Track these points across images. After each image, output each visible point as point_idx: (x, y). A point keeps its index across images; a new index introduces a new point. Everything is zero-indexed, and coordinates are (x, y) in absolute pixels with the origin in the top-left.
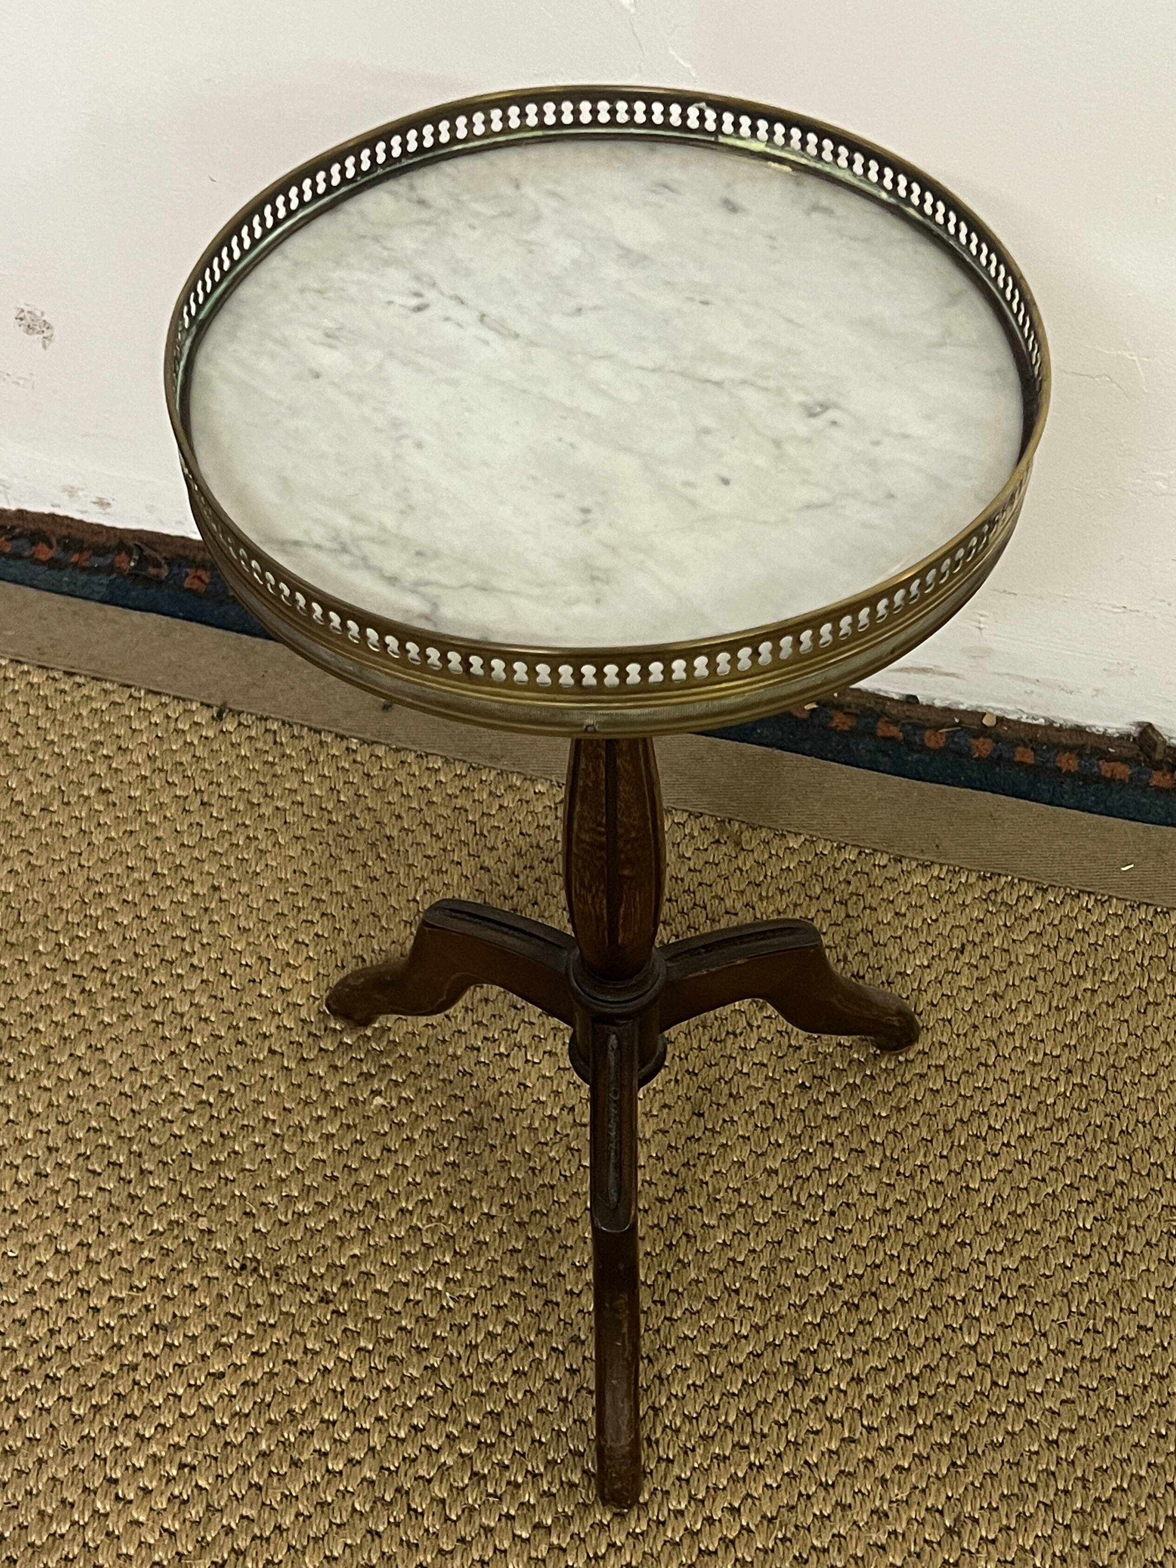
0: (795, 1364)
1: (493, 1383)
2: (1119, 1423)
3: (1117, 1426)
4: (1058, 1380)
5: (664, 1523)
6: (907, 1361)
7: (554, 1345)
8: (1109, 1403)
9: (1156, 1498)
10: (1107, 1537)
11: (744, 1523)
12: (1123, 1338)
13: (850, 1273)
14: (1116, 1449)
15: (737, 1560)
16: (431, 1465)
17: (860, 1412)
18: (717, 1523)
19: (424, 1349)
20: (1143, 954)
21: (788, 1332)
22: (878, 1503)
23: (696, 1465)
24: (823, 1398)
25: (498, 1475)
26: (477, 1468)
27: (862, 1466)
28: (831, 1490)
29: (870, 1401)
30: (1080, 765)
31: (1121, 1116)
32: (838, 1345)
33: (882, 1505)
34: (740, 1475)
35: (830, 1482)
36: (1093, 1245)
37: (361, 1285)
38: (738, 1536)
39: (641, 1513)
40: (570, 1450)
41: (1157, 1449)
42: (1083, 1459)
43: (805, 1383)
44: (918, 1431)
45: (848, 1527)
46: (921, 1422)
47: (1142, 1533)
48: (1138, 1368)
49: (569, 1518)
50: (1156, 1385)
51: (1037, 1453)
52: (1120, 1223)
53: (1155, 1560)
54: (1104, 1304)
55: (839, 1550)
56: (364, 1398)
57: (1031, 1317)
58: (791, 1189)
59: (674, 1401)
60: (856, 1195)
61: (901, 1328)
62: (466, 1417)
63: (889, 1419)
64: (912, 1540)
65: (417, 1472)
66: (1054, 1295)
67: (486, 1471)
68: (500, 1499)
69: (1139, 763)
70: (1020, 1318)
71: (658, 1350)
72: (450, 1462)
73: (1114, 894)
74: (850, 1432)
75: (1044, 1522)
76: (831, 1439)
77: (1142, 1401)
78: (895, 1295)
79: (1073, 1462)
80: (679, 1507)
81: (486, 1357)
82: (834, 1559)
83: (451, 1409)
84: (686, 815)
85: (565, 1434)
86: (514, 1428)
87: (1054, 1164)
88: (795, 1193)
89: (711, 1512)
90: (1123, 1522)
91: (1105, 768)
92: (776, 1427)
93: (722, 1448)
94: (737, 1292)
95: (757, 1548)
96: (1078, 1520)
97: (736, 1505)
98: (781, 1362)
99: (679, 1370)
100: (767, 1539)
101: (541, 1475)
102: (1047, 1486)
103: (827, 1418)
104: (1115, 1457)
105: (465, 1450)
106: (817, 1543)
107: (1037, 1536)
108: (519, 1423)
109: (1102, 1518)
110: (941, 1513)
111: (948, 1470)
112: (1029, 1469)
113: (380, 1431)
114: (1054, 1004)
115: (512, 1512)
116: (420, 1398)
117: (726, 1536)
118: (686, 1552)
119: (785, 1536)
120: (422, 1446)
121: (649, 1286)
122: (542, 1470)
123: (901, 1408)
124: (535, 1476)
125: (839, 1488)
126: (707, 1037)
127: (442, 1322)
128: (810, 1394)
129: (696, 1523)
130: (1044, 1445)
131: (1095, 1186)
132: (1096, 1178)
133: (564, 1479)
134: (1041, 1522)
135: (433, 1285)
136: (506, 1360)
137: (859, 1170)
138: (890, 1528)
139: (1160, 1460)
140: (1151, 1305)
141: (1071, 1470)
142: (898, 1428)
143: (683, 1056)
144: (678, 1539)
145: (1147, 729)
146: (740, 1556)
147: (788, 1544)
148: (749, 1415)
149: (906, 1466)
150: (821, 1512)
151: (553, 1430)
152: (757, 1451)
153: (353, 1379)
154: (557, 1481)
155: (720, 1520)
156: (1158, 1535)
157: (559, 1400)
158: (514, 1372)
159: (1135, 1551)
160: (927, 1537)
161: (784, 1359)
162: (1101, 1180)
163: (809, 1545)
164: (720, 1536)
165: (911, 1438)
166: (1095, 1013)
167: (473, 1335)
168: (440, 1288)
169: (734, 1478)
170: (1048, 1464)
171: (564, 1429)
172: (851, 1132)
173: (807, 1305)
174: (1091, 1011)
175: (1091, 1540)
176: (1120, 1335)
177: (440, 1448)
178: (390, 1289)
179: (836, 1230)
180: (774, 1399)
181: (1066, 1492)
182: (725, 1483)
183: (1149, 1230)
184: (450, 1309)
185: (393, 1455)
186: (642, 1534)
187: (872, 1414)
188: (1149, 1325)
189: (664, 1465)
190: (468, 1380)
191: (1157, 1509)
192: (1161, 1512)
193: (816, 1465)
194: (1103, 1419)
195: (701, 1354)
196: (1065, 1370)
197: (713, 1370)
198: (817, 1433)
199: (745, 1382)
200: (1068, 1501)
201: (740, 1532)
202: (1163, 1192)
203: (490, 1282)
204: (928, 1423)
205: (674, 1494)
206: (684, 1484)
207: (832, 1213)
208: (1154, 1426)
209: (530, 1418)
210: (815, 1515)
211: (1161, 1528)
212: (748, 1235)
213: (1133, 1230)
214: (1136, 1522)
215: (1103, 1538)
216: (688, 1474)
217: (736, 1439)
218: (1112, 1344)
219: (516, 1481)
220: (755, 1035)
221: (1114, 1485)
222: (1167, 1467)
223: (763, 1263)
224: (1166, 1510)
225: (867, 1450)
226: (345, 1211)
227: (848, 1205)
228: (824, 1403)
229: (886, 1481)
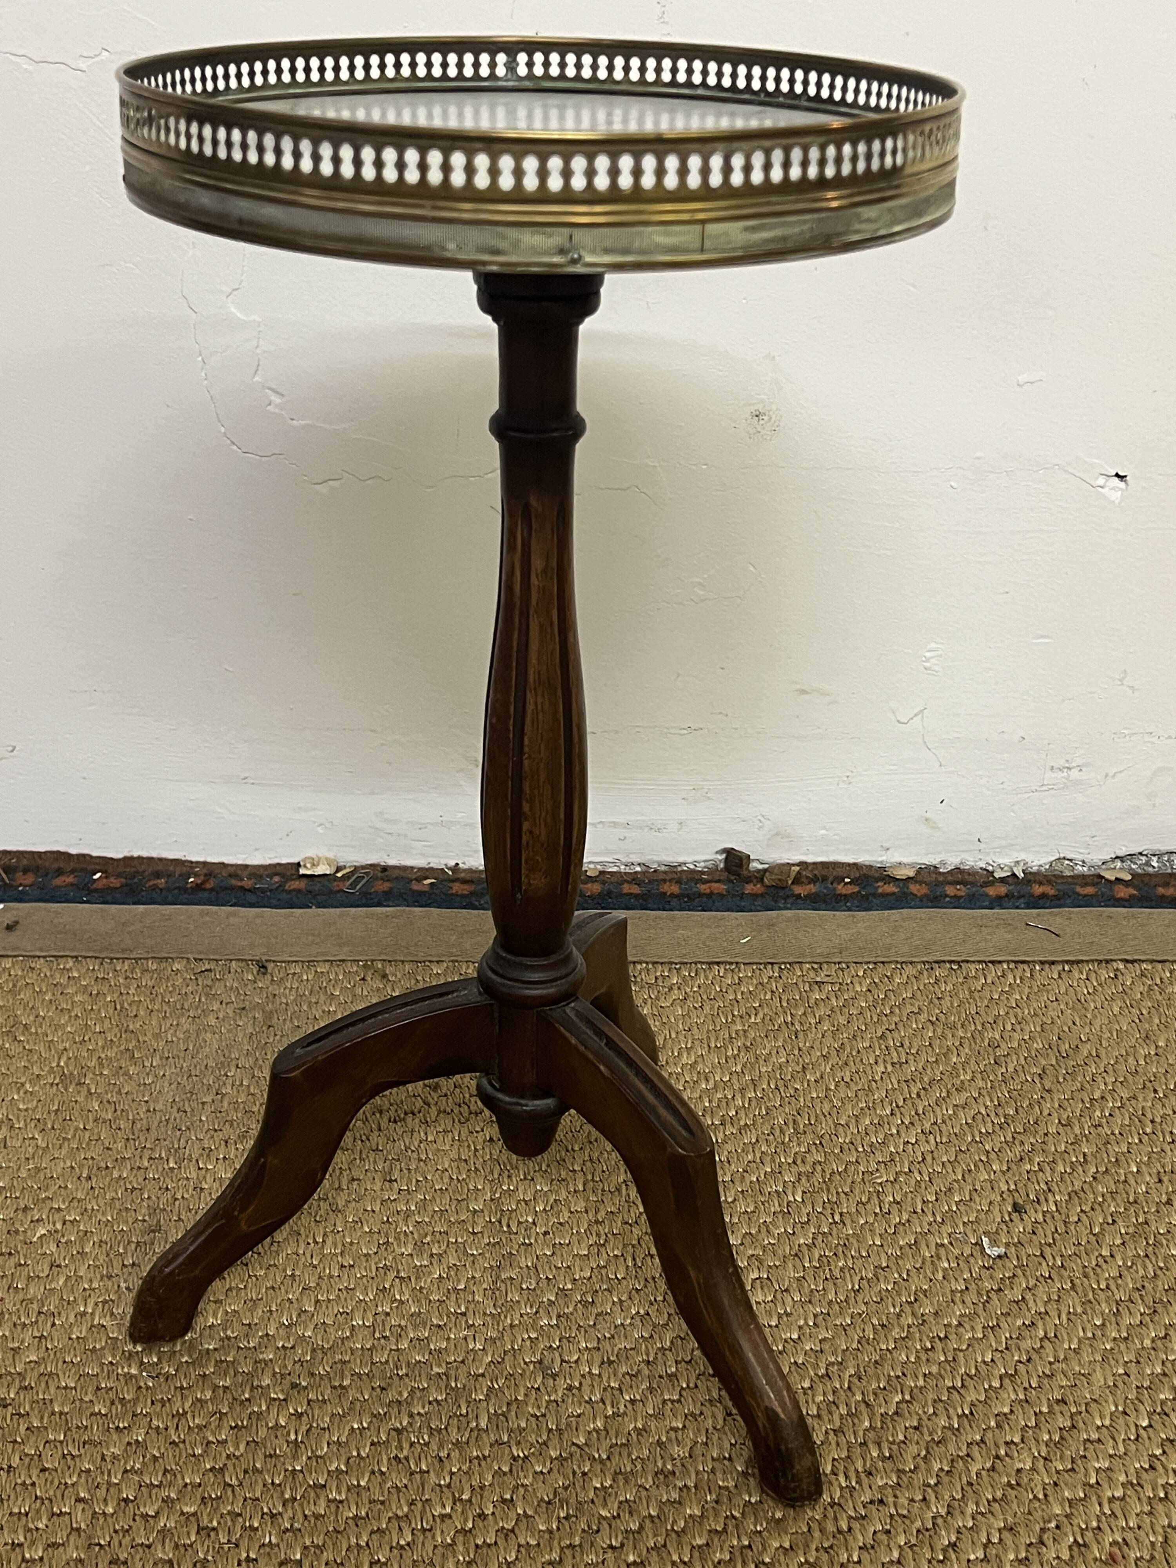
0: (540, 1362)
1: (209, 1443)
2: (884, 1347)
3: (881, 1350)
4: (811, 1324)
5: (430, 1530)
6: (655, 1336)
7: (272, 1395)
8: (867, 1332)
9: (941, 1401)
10: (905, 1443)
11: (520, 1511)
12: (862, 1278)
13: (577, 1278)
14: (887, 1369)
15: (519, 1546)
16: (148, 1531)
17: (620, 1389)
18: (490, 1517)
19: (125, 1428)
20: (780, 998)
21: (526, 1336)
22: (660, 1464)
23: (454, 1470)
24: (578, 1385)
25: (229, 1523)
26: (205, 1522)
27: (634, 1436)
28: (608, 1463)
29: (627, 1377)
30: (680, 888)
31: (801, 1113)
32: (581, 1337)
33: (664, 1465)
34: (506, 1469)
35: (605, 1457)
36: (808, 1215)
37: (43, 1385)
38: (516, 1523)
39: (402, 1524)
40: (310, 1486)
41: (928, 1360)
42: (856, 1381)
43: (554, 1376)
44: (684, 1393)
45: (634, 1491)
46: (685, 1385)
47: (940, 1433)
48: (885, 1298)
49: (321, 1548)
50: (907, 1309)
51: (811, 1388)
52: (828, 1190)
53: (961, 1454)
54: (835, 1254)
55: (630, 1513)
56: (60, 1483)
57: (768, 1278)
58: (500, 1222)
59: (417, 1418)
60: (567, 1214)
61: (642, 1312)
62: (183, 1479)
63: (651, 1389)
64: (707, 1489)
65: (133, 1540)
66: (784, 1256)
67: (215, 1523)
68: (237, 1546)
69: (731, 881)
70: (758, 1281)
71: (391, 1377)
72: (171, 1524)
73: (740, 961)
74: (613, 1407)
75: (838, 1444)
76: (595, 1418)
77: (899, 1324)
78: (627, 1286)
79: (849, 1388)
80: (444, 1512)
81: (197, 1421)
82: (627, 1522)
83: (164, 1474)
84: (327, 965)
85: (301, 1471)
86: (241, 1476)
87: (750, 1157)
88: (504, 1222)
89: (481, 1508)
90: (916, 1428)
91: (704, 888)
92: (533, 1420)
93: (479, 1448)
94: (464, 1314)
95: (540, 1531)
96: (871, 1435)
97: (508, 1497)
98: (525, 1363)
99: (417, 1391)
100: (548, 1521)
101: (280, 1514)
102: (830, 1413)
103: (587, 1402)
104: (889, 1376)
105: (186, 1509)
106: (604, 1513)
107: (834, 1459)
108: (246, 1472)
109: (894, 1428)
110: (730, 1459)
111: (725, 1420)
112: (807, 1402)
113: (83, 1510)
114: (713, 1045)
115: (253, 1556)
116: (126, 1471)
117: (503, 1528)
118: (461, 1549)
119: (568, 1514)
120: (135, 1514)
121: (369, 1327)
122: (280, 1509)
123: (661, 1377)
124: (273, 1516)
125: (615, 1459)
126: (386, 1120)
127: (141, 1398)
128: (562, 1384)
129: (466, 1520)
130: (815, 1379)
131: (794, 1169)
132: (794, 1162)
133: (306, 1513)
134: (834, 1445)
135: (126, 1370)
136: (220, 1419)
137: (563, 1195)
138: (680, 1484)
139: (935, 1369)
140: (880, 1249)
141: (850, 1394)
142: (662, 1394)
143: (364, 1138)
144: (449, 1541)
145: (730, 853)
146: (523, 1542)
147: (574, 1519)
148: (503, 1414)
149: (681, 1426)
150: (602, 1484)
151: (286, 1470)
152: (518, 1443)
153: (44, 1470)
154: (299, 1514)
155: (493, 1513)
156: (956, 1432)
157: (287, 1441)
158: (232, 1428)
159: (937, 1450)
160: (721, 1483)
161: (527, 1360)
162: (799, 1162)
163: (597, 1515)
164: (497, 1528)
165: (679, 1401)
166: (752, 1044)
167: (179, 1403)
168: (134, 1371)
169: (499, 1473)
170: (824, 1393)
171: (298, 1468)
172: (548, 1166)
173: (541, 1310)
174: (749, 1044)
175: (890, 1449)
176: (858, 1278)
177: (157, 1513)
178: (76, 1382)
179: (554, 1245)
180: (526, 1395)
181: (850, 1414)
182: (490, 1478)
183: (857, 1191)
184: (148, 1388)
185: (102, 1529)
186: (408, 1544)
187: (631, 1387)
188: (884, 1265)
189: (418, 1476)
190: (181, 1445)
191: (947, 1410)
192: (951, 1410)
193: (586, 1444)
194: (866, 1346)
195: (438, 1374)
196: (815, 1316)
197: (453, 1385)
198: (579, 1416)
199: (490, 1389)
200: (856, 1421)
201: (517, 1520)
202: (860, 1160)
203: (190, 1356)
204: (692, 1385)
205: (435, 1500)
206: (445, 1490)
207: (546, 1233)
208: (918, 1343)
209: (258, 1465)
210: (595, 1488)
211: (956, 1426)
212: (465, 1265)
213: (842, 1194)
214: (929, 1423)
215: (902, 1445)
216: (448, 1480)
217: (493, 1438)
218: (853, 1286)
219: (251, 1527)
220: (433, 1111)
221: (897, 1400)
222: (943, 1372)
223: (485, 1286)
224: (955, 1409)
225: (636, 1421)
226: (15, 1325)
227: (561, 1224)
228: (579, 1389)
229: (663, 1443)
